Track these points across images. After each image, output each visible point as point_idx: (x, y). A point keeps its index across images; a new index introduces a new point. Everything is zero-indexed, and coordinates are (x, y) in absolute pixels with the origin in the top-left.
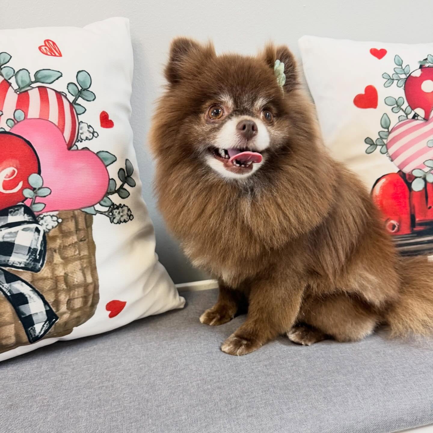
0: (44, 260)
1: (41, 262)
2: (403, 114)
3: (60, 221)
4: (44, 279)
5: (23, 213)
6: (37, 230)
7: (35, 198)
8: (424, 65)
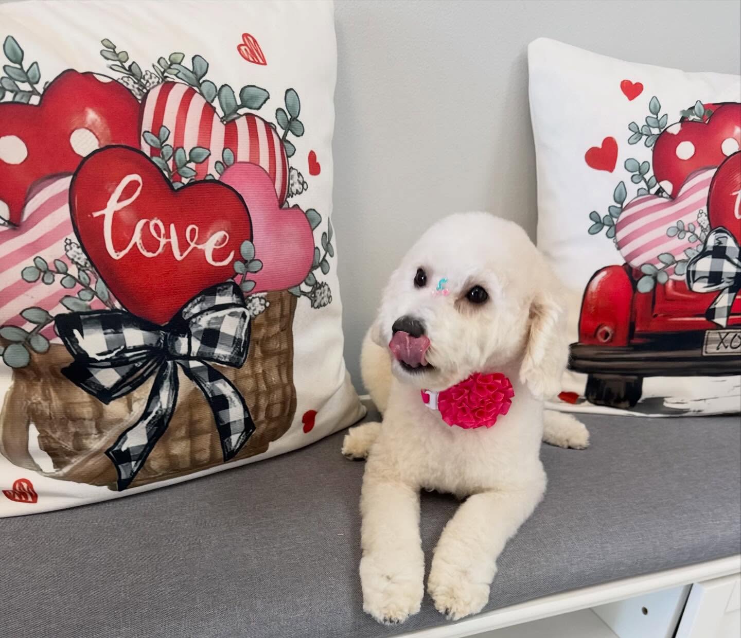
0: (247, 354)
1: (244, 356)
2: (645, 187)
3: (268, 304)
4: (246, 377)
5: (231, 293)
6: (244, 316)
7: (246, 274)
8: (687, 118)
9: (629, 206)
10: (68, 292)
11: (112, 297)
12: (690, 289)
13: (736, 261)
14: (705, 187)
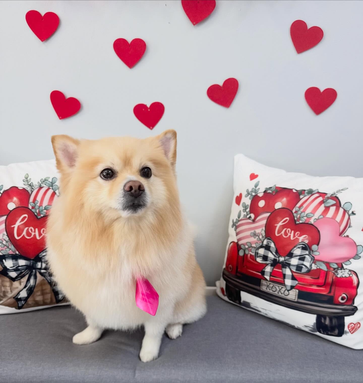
2: (246, 214)
9: (241, 220)
10: (3, 249)
11: (16, 250)
12: (256, 260)
13: (274, 253)
14: (265, 219)
